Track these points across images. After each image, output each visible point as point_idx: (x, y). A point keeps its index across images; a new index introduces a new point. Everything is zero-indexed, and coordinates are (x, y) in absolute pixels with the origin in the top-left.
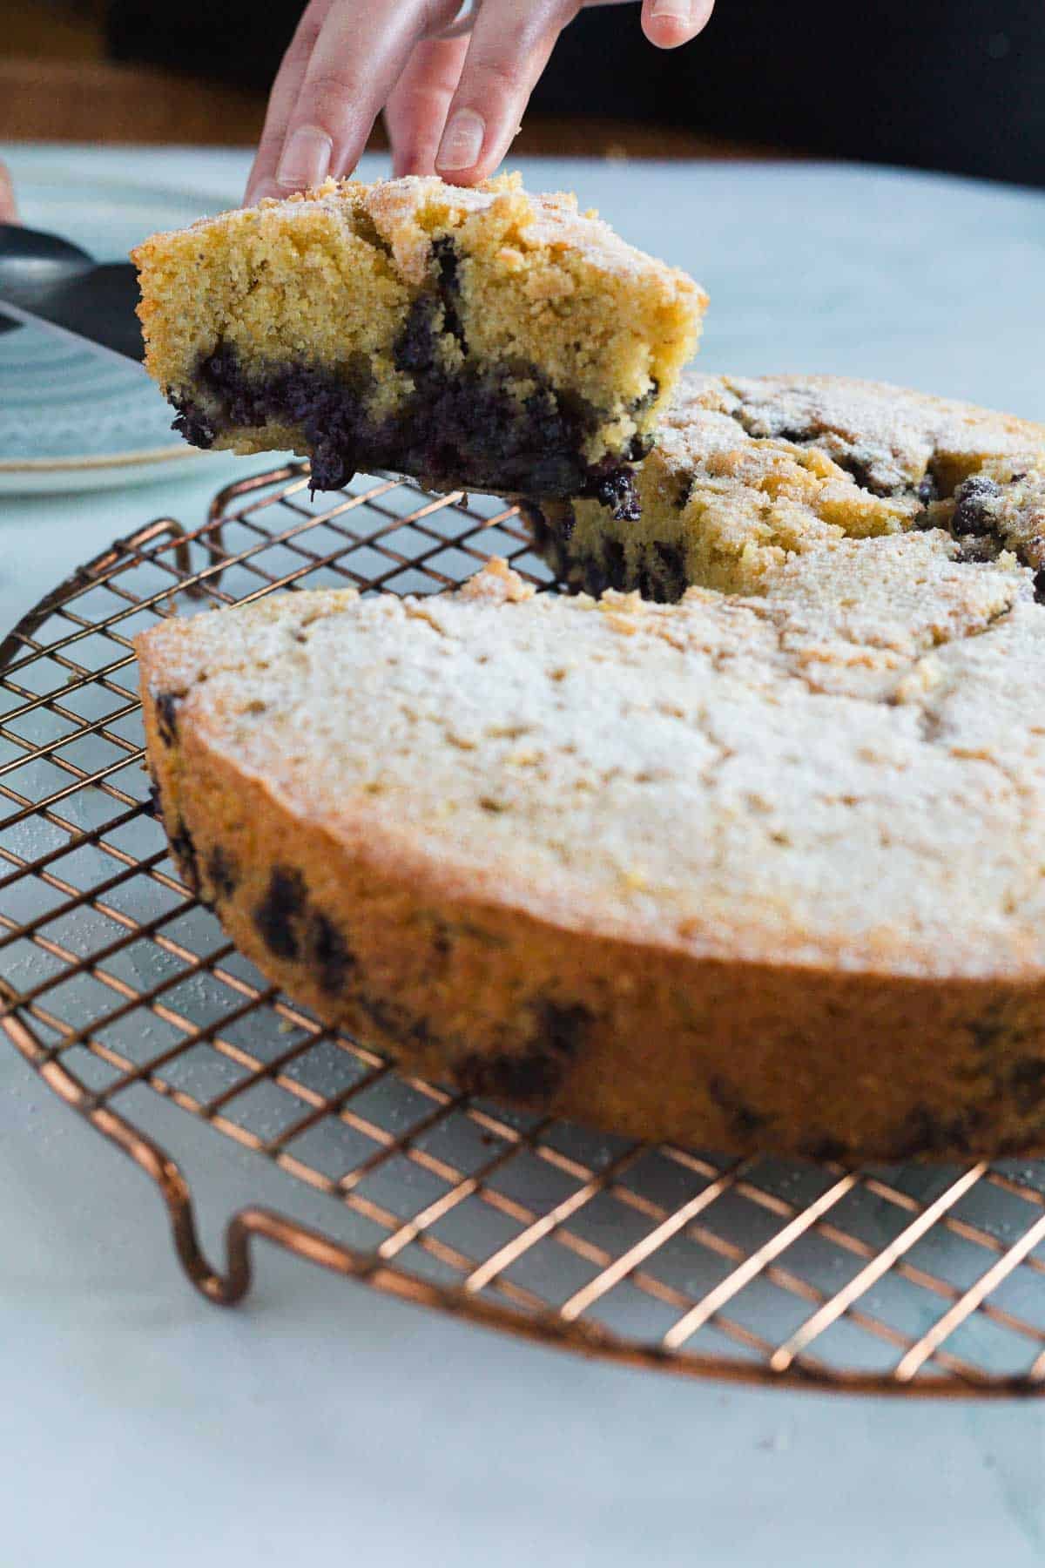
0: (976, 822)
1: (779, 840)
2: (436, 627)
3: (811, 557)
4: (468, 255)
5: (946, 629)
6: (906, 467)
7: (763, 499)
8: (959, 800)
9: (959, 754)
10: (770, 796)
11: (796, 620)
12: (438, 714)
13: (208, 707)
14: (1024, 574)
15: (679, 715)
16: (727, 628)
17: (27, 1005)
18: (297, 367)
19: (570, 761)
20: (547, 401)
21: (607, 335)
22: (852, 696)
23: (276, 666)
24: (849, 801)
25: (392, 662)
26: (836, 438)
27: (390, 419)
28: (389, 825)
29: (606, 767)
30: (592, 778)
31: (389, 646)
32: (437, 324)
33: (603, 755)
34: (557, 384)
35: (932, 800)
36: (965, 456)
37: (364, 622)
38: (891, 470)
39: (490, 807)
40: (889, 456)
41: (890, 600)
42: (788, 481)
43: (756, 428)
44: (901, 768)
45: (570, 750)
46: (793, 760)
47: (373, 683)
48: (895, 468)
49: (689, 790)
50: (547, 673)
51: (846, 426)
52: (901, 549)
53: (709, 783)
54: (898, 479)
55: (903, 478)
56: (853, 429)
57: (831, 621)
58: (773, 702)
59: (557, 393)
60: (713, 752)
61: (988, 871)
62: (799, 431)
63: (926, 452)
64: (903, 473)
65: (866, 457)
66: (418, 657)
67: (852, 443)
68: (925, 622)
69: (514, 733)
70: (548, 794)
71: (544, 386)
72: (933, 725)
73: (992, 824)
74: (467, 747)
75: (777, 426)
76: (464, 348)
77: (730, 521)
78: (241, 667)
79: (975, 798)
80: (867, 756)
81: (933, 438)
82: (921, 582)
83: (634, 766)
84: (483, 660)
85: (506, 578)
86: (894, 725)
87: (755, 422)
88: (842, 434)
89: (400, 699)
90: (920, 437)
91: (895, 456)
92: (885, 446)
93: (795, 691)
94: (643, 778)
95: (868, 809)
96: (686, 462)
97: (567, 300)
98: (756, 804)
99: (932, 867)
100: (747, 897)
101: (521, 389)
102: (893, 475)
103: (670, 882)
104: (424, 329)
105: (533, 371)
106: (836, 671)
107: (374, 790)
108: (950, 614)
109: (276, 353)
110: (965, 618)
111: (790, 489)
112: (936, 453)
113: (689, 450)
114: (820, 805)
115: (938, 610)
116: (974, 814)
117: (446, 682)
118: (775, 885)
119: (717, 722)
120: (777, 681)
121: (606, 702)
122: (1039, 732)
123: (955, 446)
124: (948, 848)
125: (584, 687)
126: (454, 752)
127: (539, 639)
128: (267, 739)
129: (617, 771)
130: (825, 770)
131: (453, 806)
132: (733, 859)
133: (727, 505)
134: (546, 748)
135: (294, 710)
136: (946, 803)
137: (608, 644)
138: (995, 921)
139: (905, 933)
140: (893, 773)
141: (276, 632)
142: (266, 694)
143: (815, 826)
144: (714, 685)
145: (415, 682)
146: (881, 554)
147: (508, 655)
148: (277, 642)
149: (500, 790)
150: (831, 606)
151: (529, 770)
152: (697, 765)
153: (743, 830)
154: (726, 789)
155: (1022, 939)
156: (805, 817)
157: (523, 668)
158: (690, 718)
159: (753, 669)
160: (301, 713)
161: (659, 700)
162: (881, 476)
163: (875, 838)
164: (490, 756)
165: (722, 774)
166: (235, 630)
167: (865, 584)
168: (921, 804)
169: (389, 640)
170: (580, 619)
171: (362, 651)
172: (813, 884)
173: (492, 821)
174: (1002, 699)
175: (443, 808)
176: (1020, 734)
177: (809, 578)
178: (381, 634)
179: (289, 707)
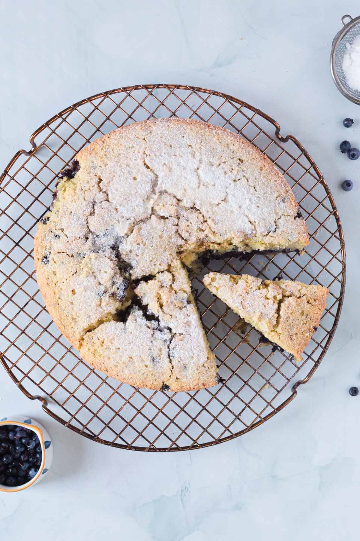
0: (153, 149)
1: (190, 146)
3: (166, 262)
6: (134, 316)
7: (174, 286)
8: (156, 155)
9: (153, 170)
10: (190, 156)
11: (174, 230)
12: (250, 188)
13: (293, 204)
14: (121, 250)
15: (204, 185)
16: (190, 224)
19: (226, 170)
22: (169, 193)
23: (281, 214)
26: (150, 326)
28: (259, 158)
29: (220, 167)
30: (222, 164)
31: (259, 212)
33: (219, 171)
35: (160, 155)
38: (138, 315)
40: (138, 319)
41: (153, 238)
43: (169, 332)
44: (165, 164)
45: (226, 173)
46: (184, 169)
49: (205, 159)
50: (228, 201)
51: (147, 329)
53: (200, 162)
54: (137, 312)
56: (145, 328)
57: (167, 228)
58: (185, 190)
60: (199, 171)
61: (154, 139)
62: (158, 331)
63: (127, 323)
64: (135, 314)
66: (254, 207)
67: (146, 325)
68: (148, 226)
70: (231, 161)
74: (245, 177)
75: (163, 333)
79: (153, 155)
80: (170, 170)
82: (145, 245)
83: (214, 167)
84: (240, 207)
86: (162, 182)
88: (148, 327)
89: (257, 194)
91: (136, 320)
92: (138, 323)
93: (180, 195)
95: (173, 153)
98: (193, 155)
99: (164, 140)
100: (198, 133)
107: (262, 169)
108: (142, 229)
113: (187, 311)
114: (181, 154)
115: (144, 230)
116: (153, 152)
117: (248, 198)
118: (192, 135)
119: (196, 181)
120: (183, 198)
121: (218, 187)
122: (135, 179)
123: (120, 324)
124: (160, 143)
125: (222, 193)
126: (247, 176)
127: (229, 215)
128: (282, 189)
129: (217, 167)
130: (179, 165)
131: (248, 161)
132: (199, 141)
133: (182, 283)
134: (230, 174)
135: (277, 197)
136: (158, 154)
137: (215, 213)
138: (155, 128)
139: (172, 125)
140: (166, 163)
141: (281, 227)
142: (282, 205)
143: (183, 149)
144: (196, 195)
145: (254, 199)
146: (151, 259)
147: (235, 207)
148: (281, 222)
149: (239, 164)
150: (165, 235)
151: (233, 168)
152: (202, 166)
153: (196, 148)
154: (198, 159)
155: (151, 125)
156: (184, 151)
157: (233, 204)
158: (202, 183)
159: (187, 202)
160: (276, 196)
161: (207, 189)
162: (141, 313)
163: (172, 147)
164: (240, 174)
165: (198, 163)
166: (290, 231)
167: (157, 246)
168: (163, 154)
169: (259, 214)
170: (220, 228)
171: (264, 211)
172: (185, 136)
173: (241, 156)
174: (139, 191)
175: (249, 161)
176: (138, 178)
177: (168, 252)
178: (260, 216)
179: (278, 199)
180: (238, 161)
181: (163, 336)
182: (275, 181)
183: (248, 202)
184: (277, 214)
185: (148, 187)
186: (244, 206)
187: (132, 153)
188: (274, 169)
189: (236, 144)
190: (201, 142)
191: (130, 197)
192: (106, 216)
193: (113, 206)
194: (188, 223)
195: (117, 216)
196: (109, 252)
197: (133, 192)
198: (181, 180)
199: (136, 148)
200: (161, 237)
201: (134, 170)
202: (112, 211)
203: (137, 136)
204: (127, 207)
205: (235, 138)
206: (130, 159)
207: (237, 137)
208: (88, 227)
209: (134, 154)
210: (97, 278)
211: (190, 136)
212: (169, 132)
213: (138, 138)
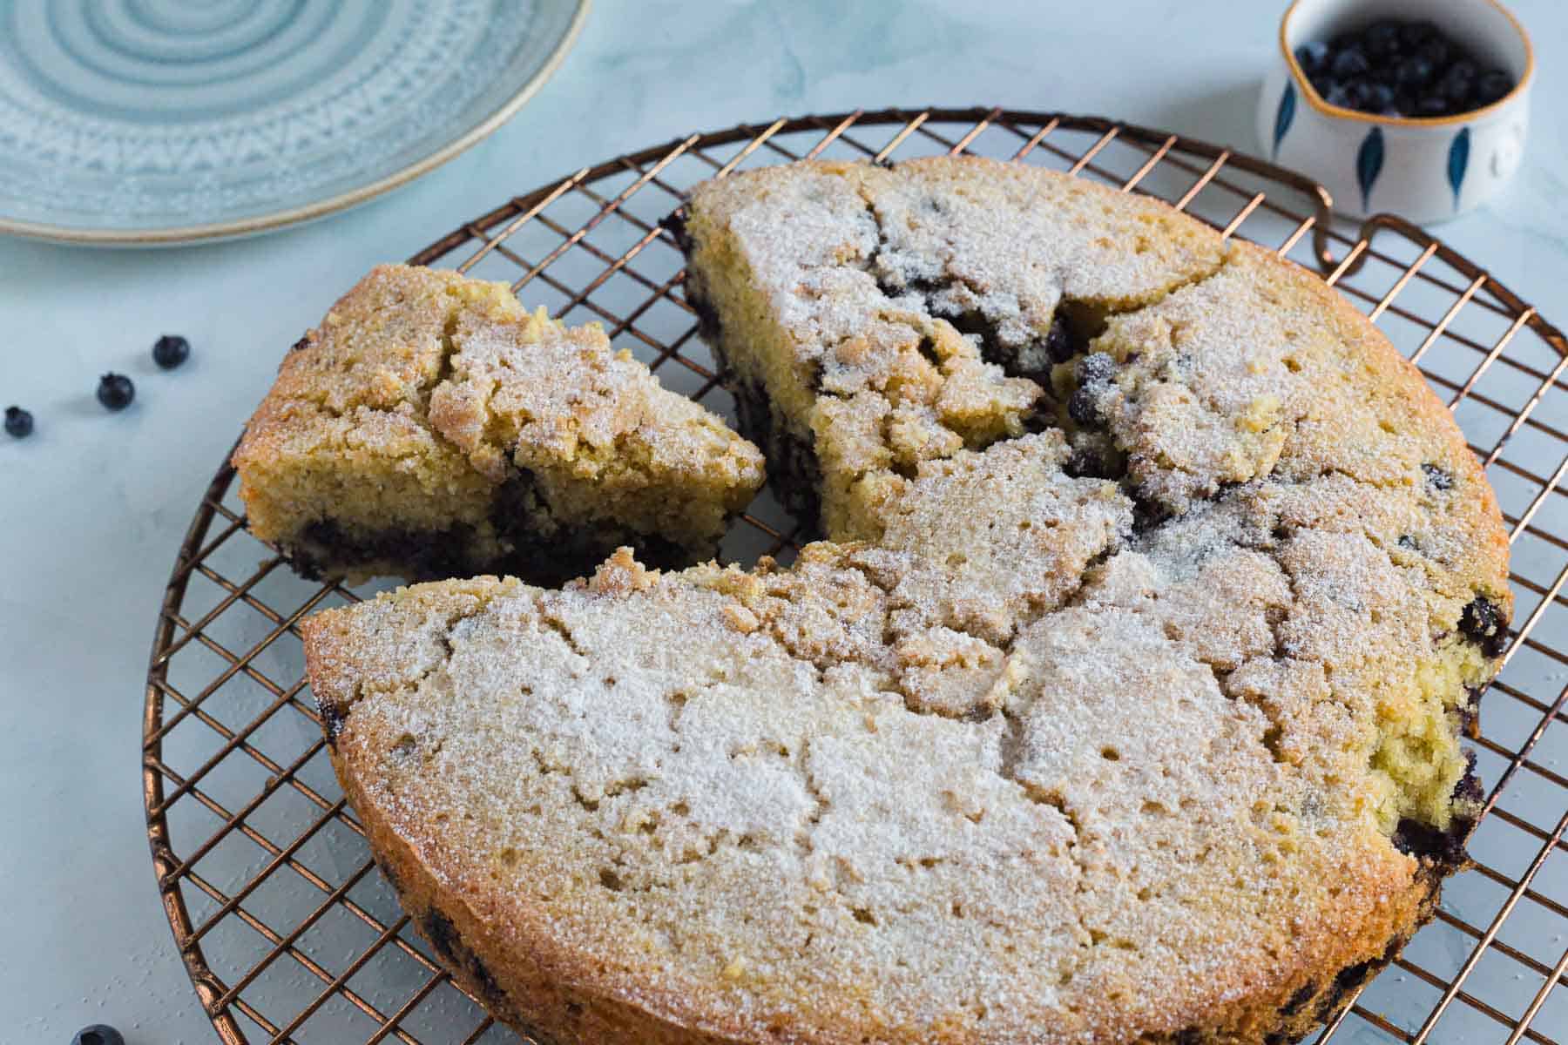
0: (1040, 884)
1: (864, 916)
2: (567, 636)
3: (925, 484)
5: (1041, 596)
6: (1031, 323)
7: (883, 405)
8: (1026, 855)
9: (1036, 795)
10: (858, 865)
11: (902, 591)
12: (566, 764)
13: (363, 741)
14: (1123, 505)
15: (784, 753)
16: (837, 610)
17: (234, 999)
19: (680, 822)
22: (942, 712)
23: (424, 686)
24: (927, 863)
25: (527, 690)
26: (966, 291)
28: (525, 907)
29: (712, 832)
30: (701, 846)
31: (524, 671)
33: (713, 812)
35: (1004, 858)
36: (1093, 299)
37: (502, 635)
38: (1017, 327)
39: (609, 880)
40: (1016, 309)
41: (993, 554)
42: (911, 381)
43: (889, 280)
44: (977, 819)
45: (681, 808)
46: (882, 810)
47: (507, 722)
48: (1022, 325)
49: (786, 860)
50: (665, 697)
51: (976, 276)
52: (1010, 472)
53: (806, 846)
54: (1025, 337)
55: (1029, 335)
56: (982, 280)
57: (935, 591)
58: (870, 727)
60: (809, 805)
61: (1048, 940)
62: (931, 280)
63: (1054, 298)
64: (1028, 330)
65: (993, 315)
66: (549, 687)
67: (980, 292)
68: (1022, 591)
69: (637, 784)
70: (662, 871)
72: (1015, 750)
73: (1054, 884)
74: (592, 806)
75: (910, 275)
77: (851, 444)
78: (392, 689)
79: (1042, 855)
80: (948, 801)
81: (1062, 275)
82: (1025, 526)
83: (738, 829)
84: (610, 682)
85: (632, 570)
86: (978, 750)
87: (890, 273)
88: (971, 285)
89: (533, 743)
90: (1050, 277)
91: (1023, 308)
92: (1014, 298)
93: (893, 709)
94: (746, 841)
95: (943, 871)
96: (817, 349)
98: (843, 868)
99: (998, 938)
100: (831, 987)
102: (1019, 333)
103: (767, 970)
106: (933, 676)
107: (509, 856)
108: (1047, 576)
110: (1059, 581)
111: (912, 390)
112: (1063, 295)
113: (819, 333)
114: (902, 870)
115: (1036, 571)
116: (1038, 872)
117: (574, 717)
118: (857, 971)
119: (817, 763)
120: (877, 695)
121: (716, 743)
122: (1110, 754)
123: (1082, 289)
124: (1015, 917)
125: (697, 723)
126: (580, 813)
127: (662, 649)
128: (415, 788)
129: (724, 832)
130: (909, 824)
131: (578, 881)
132: (821, 942)
133: (849, 418)
134: (661, 807)
135: (440, 748)
136: (1015, 861)
137: (725, 650)
138: (1051, 997)
139: (968, 1020)
140: (970, 824)
141: (425, 636)
142: (414, 726)
143: (896, 896)
144: (817, 707)
145: (546, 719)
146: (991, 484)
147: (633, 676)
148: (424, 655)
149: (619, 862)
150: (938, 566)
151: (645, 837)
152: (795, 824)
153: (832, 907)
154: (820, 854)
155: (1073, 1015)
156: (889, 886)
157: (645, 692)
158: (793, 757)
159: (855, 679)
160: (445, 754)
161: (766, 734)
162: (1010, 335)
163: (949, 906)
164: (611, 817)
165: (818, 835)
166: (387, 632)
167: (972, 529)
168: (992, 864)
169: (524, 661)
170: (703, 607)
171: (499, 675)
172: (891, 967)
173: (612, 899)
174: (1081, 707)
175: (569, 883)
176: (1093, 760)
177: (923, 517)
178: (517, 653)
179: (435, 745)
180: (621, 872)
181: (910, 262)
182: (442, 818)
183: (577, 702)
184: (446, 681)
185: (1043, 726)
186: (593, 684)
187: (1143, 868)
188: (447, 872)
189: (633, 957)
190: (808, 942)
191: (1118, 681)
192: (1212, 603)
193: (1189, 648)
194: (844, 613)
195: (1164, 609)
196: (1176, 489)
197: (1110, 697)
198: (891, 764)
199: (1124, 889)
200: (957, 560)
201: (1122, 788)
202: (1192, 628)
203: (1133, 956)
204: (1126, 647)
205: (643, 984)
206: (1147, 840)
207: (630, 991)
208: (1285, 570)
209: (1133, 863)
210: (1206, 403)
211: (865, 965)
212: (976, 978)
213: (1127, 946)
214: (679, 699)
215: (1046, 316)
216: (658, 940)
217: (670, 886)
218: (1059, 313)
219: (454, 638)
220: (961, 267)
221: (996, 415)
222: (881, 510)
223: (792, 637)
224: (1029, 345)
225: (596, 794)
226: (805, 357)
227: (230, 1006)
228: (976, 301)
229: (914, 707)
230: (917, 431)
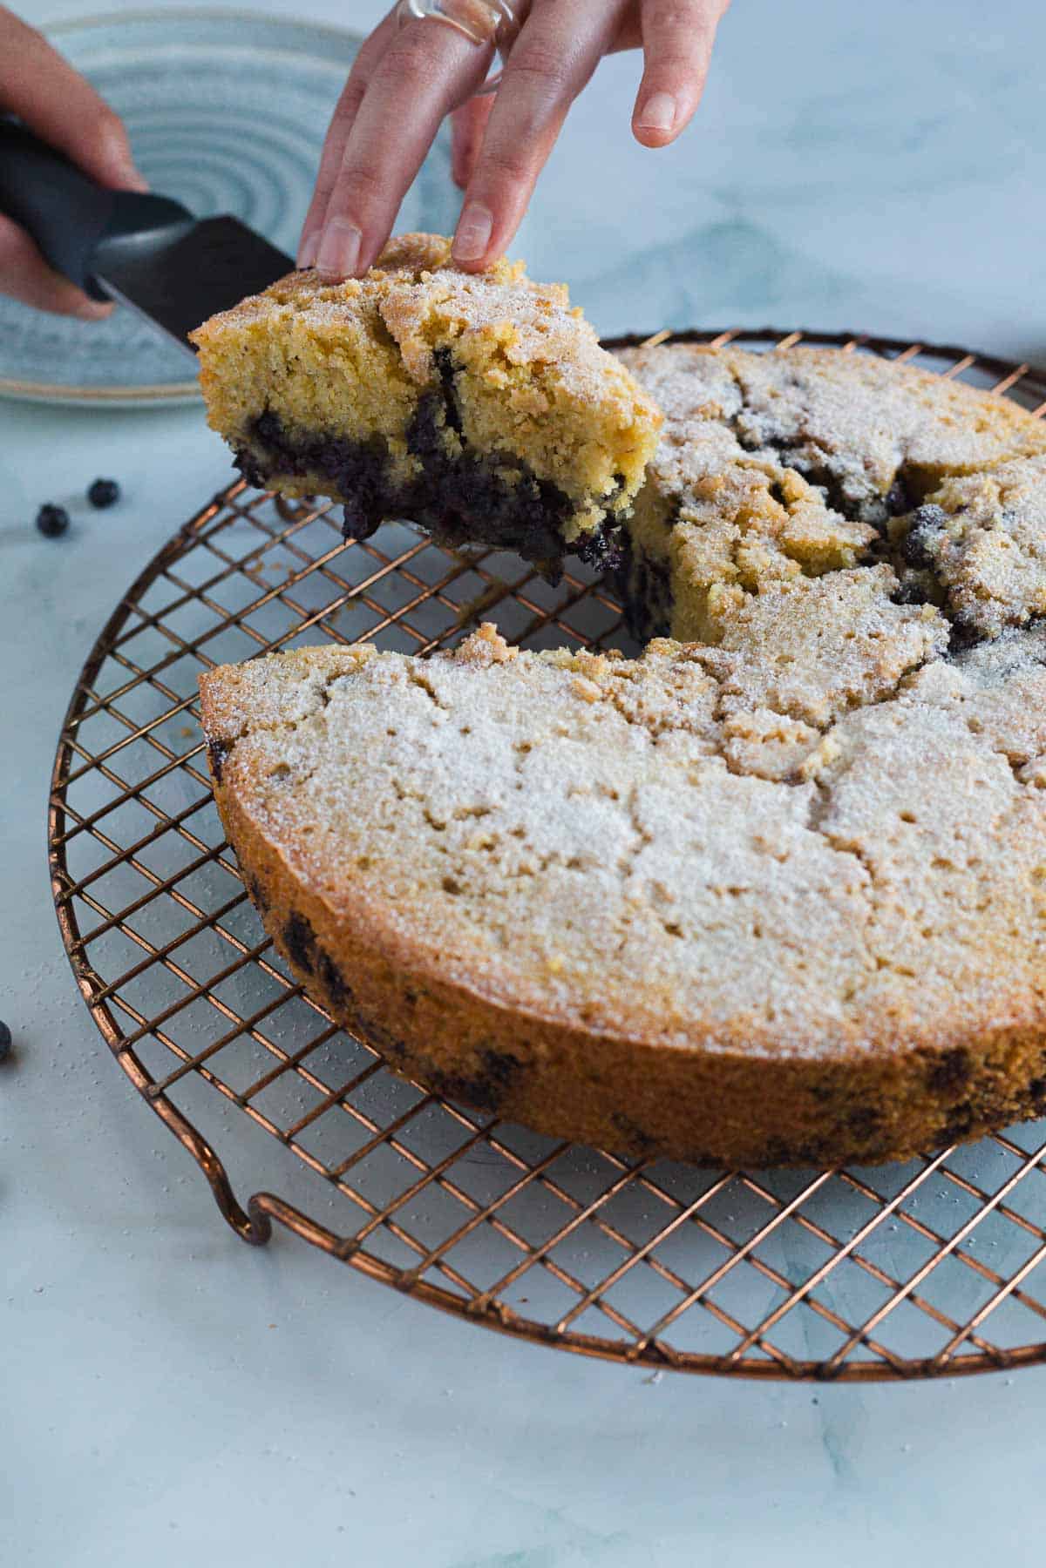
0: (834, 915)
1: (673, 930)
2: (431, 694)
3: (764, 599)
4: (463, 368)
5: (859, 692)
6: (874, 480)
7: (734, 532)
8: (823, 891)
9: (835, 843)
10: (672, 888)
11: (734, 681)
12: (421, 792)
13: (245, 767)
14: (941, 626)
15: (615, 797)
16: (673, 691)
17: (111, 995)
18: (329, 438)
19: (518, 844)
20: (531, 488)
21: (579, 443)
22: (761, 776)
23: (302, 726)
24: (734, 892)
25: (392, 733)
26: (817, 450)
27: (406, 487)
28: (373, 902)
29: (544, 853)
30: (534, 864)
31: (391, 717)
32: (440, 420)
33: (547, 838)
34: (538, 476)
35: (802, 892)
36: (931, 465)
37: (375, 687)
38: (860, 483)
39: (450, 887)
40: (860, 467)
41: (819, 656)
42: (759, 515)
43: (748, 437)
44: (782, 860)
45: (519, 834)
46: (698, 848)
47: (374, 756)
48: (864, 481)
49: (608, 879)
50: (513, 746)
51: (827, 437)
52: (842, 594)
53: (627, 871)
54: (866, 492)
55: (870, 491)
56: (834, 440)
57: (765, 682)
58: (694, 782)
59: (539, 483)
60: (633, 839)
61: (836, 962)
62: (786, 440)
63: (896, 461)
64: (870, 486)
65: (840, 471)
66: (412, 729)
67: (830, 452)
68: (842, 686)
69: (481, 813)
70: (496, 880)
71: (529, 477)
72: (823, 808)
73: (846, 916)
74: (439, 827)
75: (767, 434)
76: (463, 441)
77: (702, 559)
78: (274, 727)
79: (837, 892)
80: (758, 845)
81: (906, 445)
82: (850, 636)
83: (568, 853)
84: (466, 731)
85: (494, 644)
86: (788, 808)
87: (748, 431)
88: (822, 445)
89: (393, 772)
90: (895, 443)
91: (867, 468)
92: (859, 458)
93: (716, 769)
94: (574, 864)
95: (748, 899)
96: (677, 485)
97: (545, 415)
98: (659, 893)
99: (791, 957)
100: (640, 985)
101: (509, 476)
102: (862, 488)
103: (582, 967)
104: (429, 422)
105: (520, 464)
106: (754, 746)
107: (364, 864)
108: (865, 676)
109: (312, 424)
110: (876, 681)
111: (759, 523)
112: (905, 461)
113: (680, 473)
114: (711, 896)
115: (856, 671)
116: (834, 907)
117: (431, 756)
118: (663, 973)
119: (645, 803)
120: (702, 758)
121: (555, 784)
122: (908, 819)
123: (925, 454)
124: (808, 941)
125: (540, 767)
126: (429, 831)
127: (514, 709)
128: (287, 805)
129: (554, 856)
130: (721, 859)
131: (422, 886)
132: (633, 947)
133: (703, 539)
134: (501, 831)
135: (311, 776)
136: (813, 895)
137: (570, 713)
138: (835, 1009)
139: (759, 1022)
140: (775, 864)
141: (307, 688)
142: (291, 757)
143: (704, 916)
144: (648, 763)
145: (406, 756)
146: (824, 601)
147: (486, 727)
148: (304, 701)
149: (460, 872)
150: (768, 663)
151: (485, 853)
152: (619, 852)
153: (646, 921)
154: (638, 878)
155: (853, 1027)
156: (697, 908)
157: (496, 741)
158: (622, 801)
159: (684, 744)
160: (316, 780)
161: (600, 780)
162: (852, 489)
163: (750, 928)
164: (457, 837)
165: (637, 862)
166: (274, 683)
167: (802, 636)
168: (793, 896)
169: (391, 709)
170: (554, 681)
171: (369, 719)
172: (693, 972)
173: (451, 902)
174: (885, 779)
175: (414, 887)
176: (891, 821)
177: (758, 626)
178: (386, 702)
179: (307, 772)
180: (461, 881)
181: (768, 423)
182: (308, 830)
183: (435, 743)
184: (321, 724)
185: (848, 793)
186: (451, 732)
187: (929, 911)
188: (309, 874)
189: (466, 948)
190: (621, 947)
191: (921, 760)
192: (1014, 705)
193: (989, 741)
194: (680, 694)
195: (970, 709)
196: (991, 617)
197: (912, 773)
198: (709, 812)
199: (909, 927)
200: (784, 660)
201: (916, 845)
202: (993, 725)
203: (911, 982)
204: (933, 736)
205: (472, 971)
206: (934, 889)
207: (460, 976)
209: (920, 906)
210: (1026, 550)
211: (671, 969)
212: (769, 985)
213: (909, 974)
214: (526, 748)
215: (888, 476)
216: (489, 937)
217: (504, 894)
218: (899, 475)
219: (332, 691)
220: (815, 429)
221: (834, 550)
222: (721, 619)
223: (631, 706)
224: (870, 500)
225: (446, 817)
226: (666, 492)
227: (107, 999)
228: (824, 459)
229: (734, 768)
230: (761, 555)
